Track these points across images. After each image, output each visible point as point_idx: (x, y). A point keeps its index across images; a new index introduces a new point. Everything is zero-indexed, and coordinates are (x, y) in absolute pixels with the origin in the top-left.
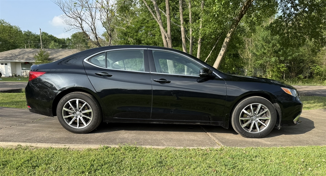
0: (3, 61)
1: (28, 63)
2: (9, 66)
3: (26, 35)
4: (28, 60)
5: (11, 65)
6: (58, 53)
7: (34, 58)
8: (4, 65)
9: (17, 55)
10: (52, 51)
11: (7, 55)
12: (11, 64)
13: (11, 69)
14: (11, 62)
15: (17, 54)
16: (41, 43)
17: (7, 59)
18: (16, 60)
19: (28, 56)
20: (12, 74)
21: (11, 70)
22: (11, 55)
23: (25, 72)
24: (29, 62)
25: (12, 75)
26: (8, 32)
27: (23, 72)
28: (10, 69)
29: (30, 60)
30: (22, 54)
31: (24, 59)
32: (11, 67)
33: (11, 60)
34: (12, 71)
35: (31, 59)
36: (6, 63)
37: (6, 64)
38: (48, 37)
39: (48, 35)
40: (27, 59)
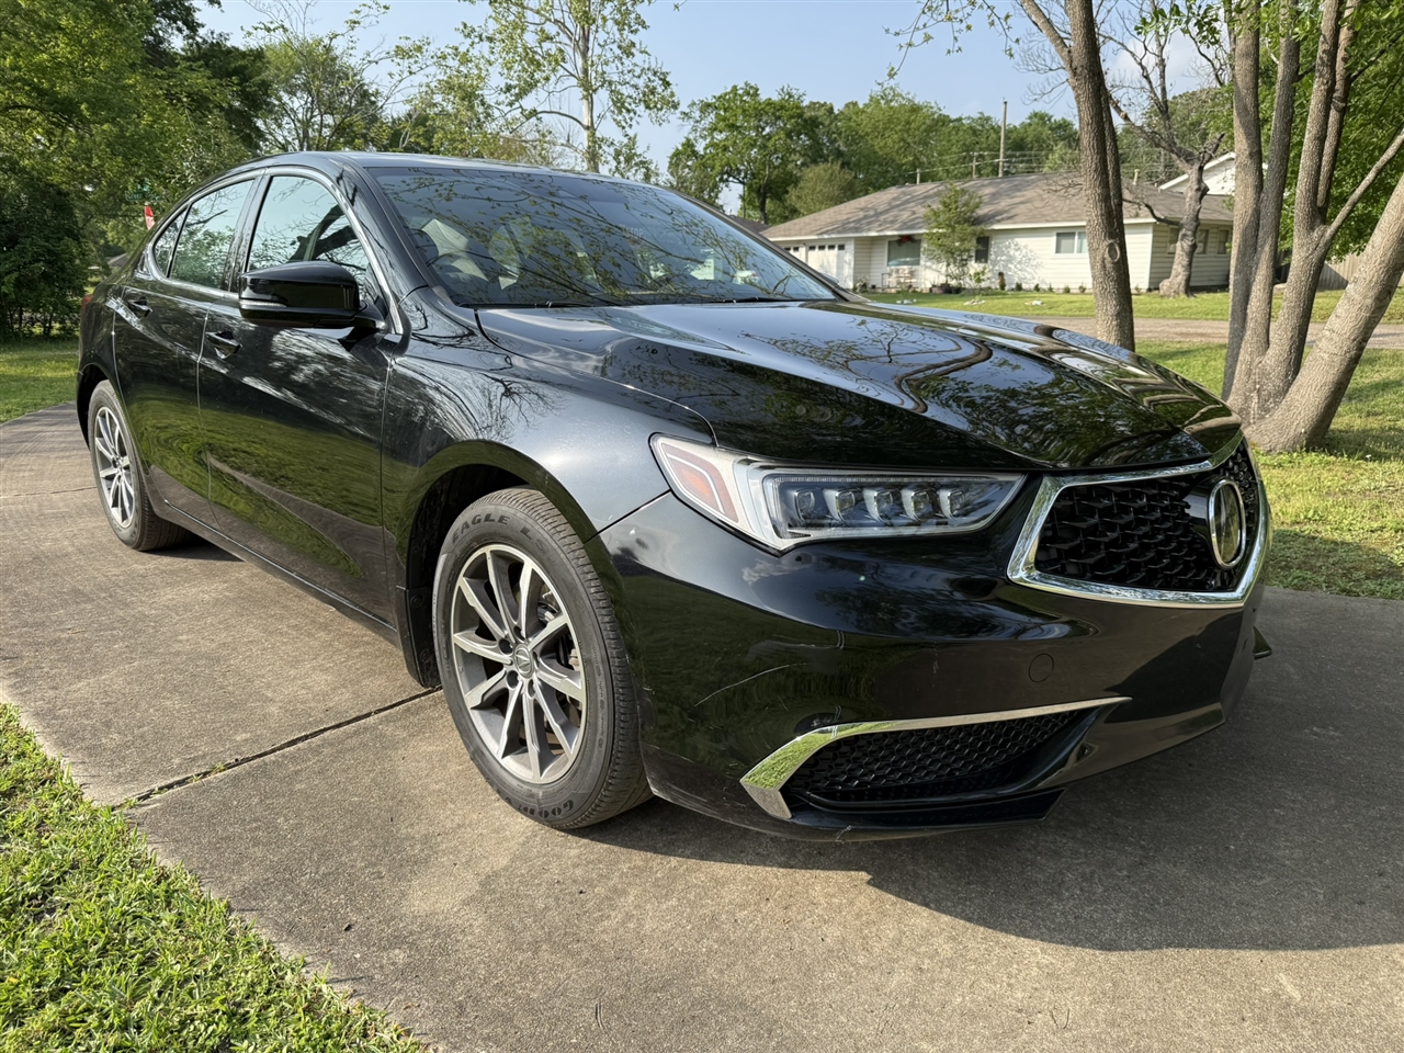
0: (834, 236)
1: (908, 239)
2: (849, 256)
3: (971, 132)
4: (907, 229)
5: (855, 248)
6: (1019, 190)
7: (927, 219)
8: (836, 249)
9: (882, 213)
10: (1003, 185)
11: (850, 215)
12: (856, 245)
13: (855, 264)
14: (856, 239)
15: (881, 209)
16: (1001, 159)
17: (845, 230)
18: (869, 230)
19: (914, 213)
20: (855, 281)
21: (855, 269)
22: (861, 214)
23: (894, 275)
24: (913, 235)
25: (855, 285)
26: (899, 127)
27: (890, 275)
28: (849, 264)
29: (912, 227)
30: (898, 206)
31: (896, 226)
32: (855, 257)
33: (857, 230)
34: (855, 273)
35: (918, 223)
36: (841, 243)
37: (841, 247)
38: (1050, 129)
39: (1049, 120)
40: (905, 225)
